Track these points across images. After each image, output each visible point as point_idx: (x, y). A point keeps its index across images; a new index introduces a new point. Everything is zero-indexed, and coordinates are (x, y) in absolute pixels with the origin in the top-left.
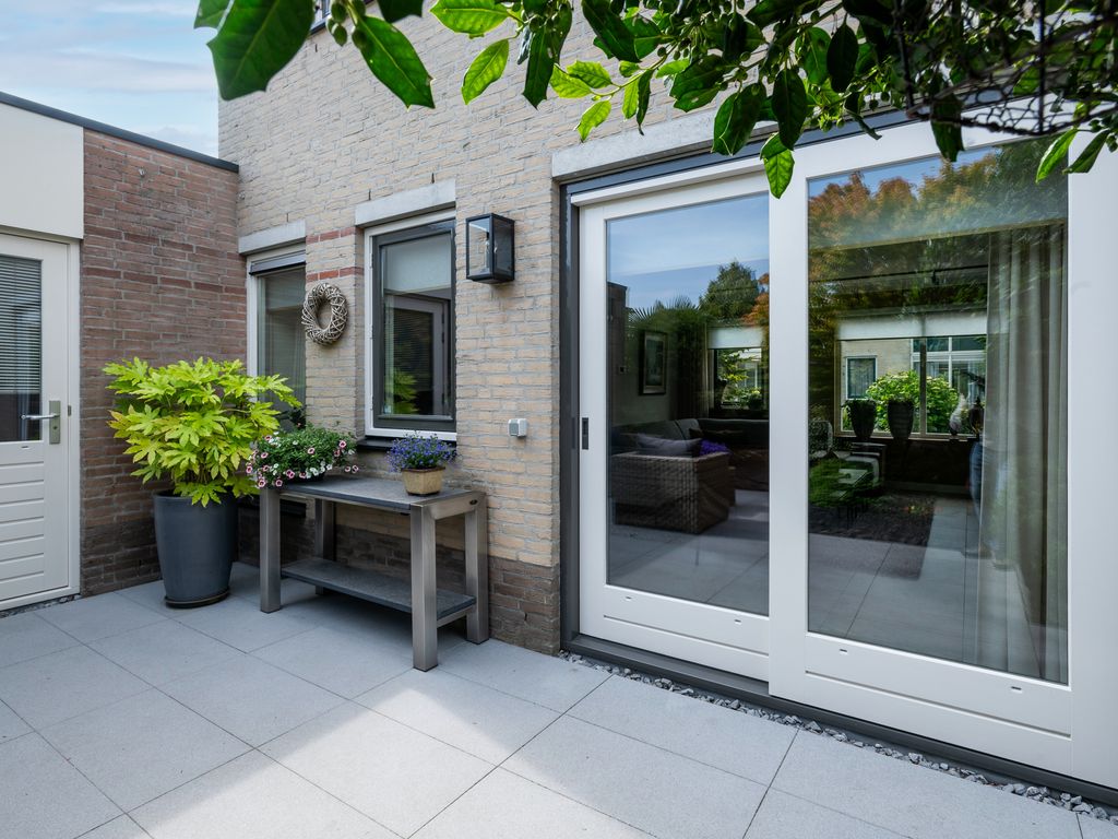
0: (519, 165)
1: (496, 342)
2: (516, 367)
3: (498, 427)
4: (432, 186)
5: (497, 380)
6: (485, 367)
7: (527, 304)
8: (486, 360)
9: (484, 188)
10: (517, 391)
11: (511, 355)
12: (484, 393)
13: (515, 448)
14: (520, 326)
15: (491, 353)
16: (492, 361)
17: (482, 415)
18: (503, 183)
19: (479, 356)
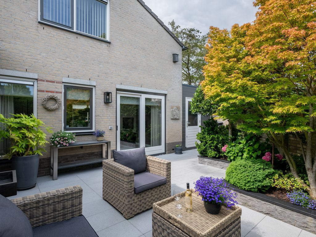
0: (110, 84)
1: (105, 113)
2: (109, 118)
3: (105, 128)
4: (89, 81)
5: (105, 120)
6: (103, 117)
7: (112, 107)
8: (103, 116)
9: (103, 85)
10: (109, 122)
11: (108, 116)
12: (102, 122)
13: (109, 131)
14: (110, 111)
15: (104, 115)
16: (104, 116)
17: (102, 126)
18: (107, 86)
19: (101, 115)
